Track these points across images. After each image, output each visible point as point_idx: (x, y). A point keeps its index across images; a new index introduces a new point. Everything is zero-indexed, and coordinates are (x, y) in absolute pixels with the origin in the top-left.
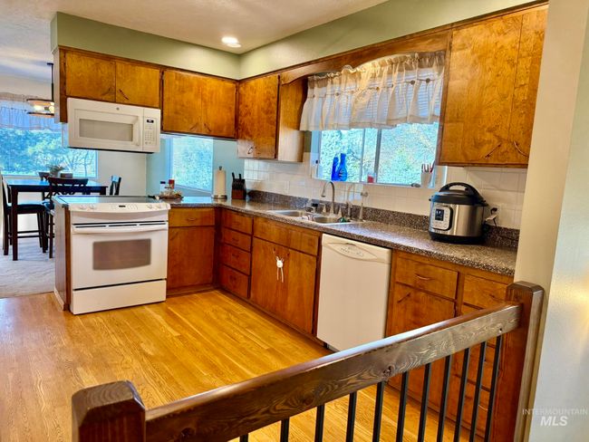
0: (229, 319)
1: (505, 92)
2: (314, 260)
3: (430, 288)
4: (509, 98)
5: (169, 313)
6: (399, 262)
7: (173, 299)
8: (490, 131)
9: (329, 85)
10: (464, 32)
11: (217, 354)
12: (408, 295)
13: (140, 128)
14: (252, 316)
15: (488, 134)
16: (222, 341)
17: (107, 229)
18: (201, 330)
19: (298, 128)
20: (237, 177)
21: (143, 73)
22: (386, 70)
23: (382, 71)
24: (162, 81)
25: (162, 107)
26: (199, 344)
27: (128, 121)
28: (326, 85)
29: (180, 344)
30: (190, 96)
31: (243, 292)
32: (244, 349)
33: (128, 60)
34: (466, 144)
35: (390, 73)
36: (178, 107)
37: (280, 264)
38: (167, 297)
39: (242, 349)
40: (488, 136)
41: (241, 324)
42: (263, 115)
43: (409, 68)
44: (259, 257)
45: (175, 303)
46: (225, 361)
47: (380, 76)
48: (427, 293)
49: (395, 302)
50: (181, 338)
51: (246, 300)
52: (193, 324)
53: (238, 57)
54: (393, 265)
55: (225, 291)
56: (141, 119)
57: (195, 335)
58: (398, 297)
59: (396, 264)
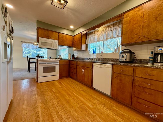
0: (72, 83)
1: (140, 24)
2: (91, 69)
3: (125, 73)
4: (142, 26)
5: (59, 82)
6: (115, 67)
7: (60, 79)
8: (136, 34)
9: (92, 34)
10: (127, 14)
11: (70, 91)
12: (118, 76)
13: (54, 44)
14: (77, 83)
15: (136, 35)
16: (71, 88)
17: (46, 64)
18: (66, 86)
19: (85, 44)
20: (73, 55)
21: (54, 33)
22: (105, 29)
23: (104, 29)
24: (58, 35)
25: (58, 40)
26: (65, 89)
27: (51, 42)
28: (91, 34)
29: (61, 89)
30: (64, 38)
31: (75, 78)
32: (76, 90)
33: (51, 31)
34: (129, 39)
35: (106, 29)
36: (62, 40)
37: (83, 71)
38: (59, 79)
39: (75, 90)
40: (136, 36)
41: (75, 84)
42: (78, 41)
43: (110, 27)
44: (78, 70)
45: (60, 80)
46: (72, 93)
47: (104, 30)
48: (124, 74)
49: (114, 77)
50: (62, 87)
51: (76, 79)
52: (64, 84)
53: (73, 31)
54: (113, 68)
55: (71, 78)
56: (54, 42)
57: (65, 87)
58: (115, 76)
59: (114, 68)
